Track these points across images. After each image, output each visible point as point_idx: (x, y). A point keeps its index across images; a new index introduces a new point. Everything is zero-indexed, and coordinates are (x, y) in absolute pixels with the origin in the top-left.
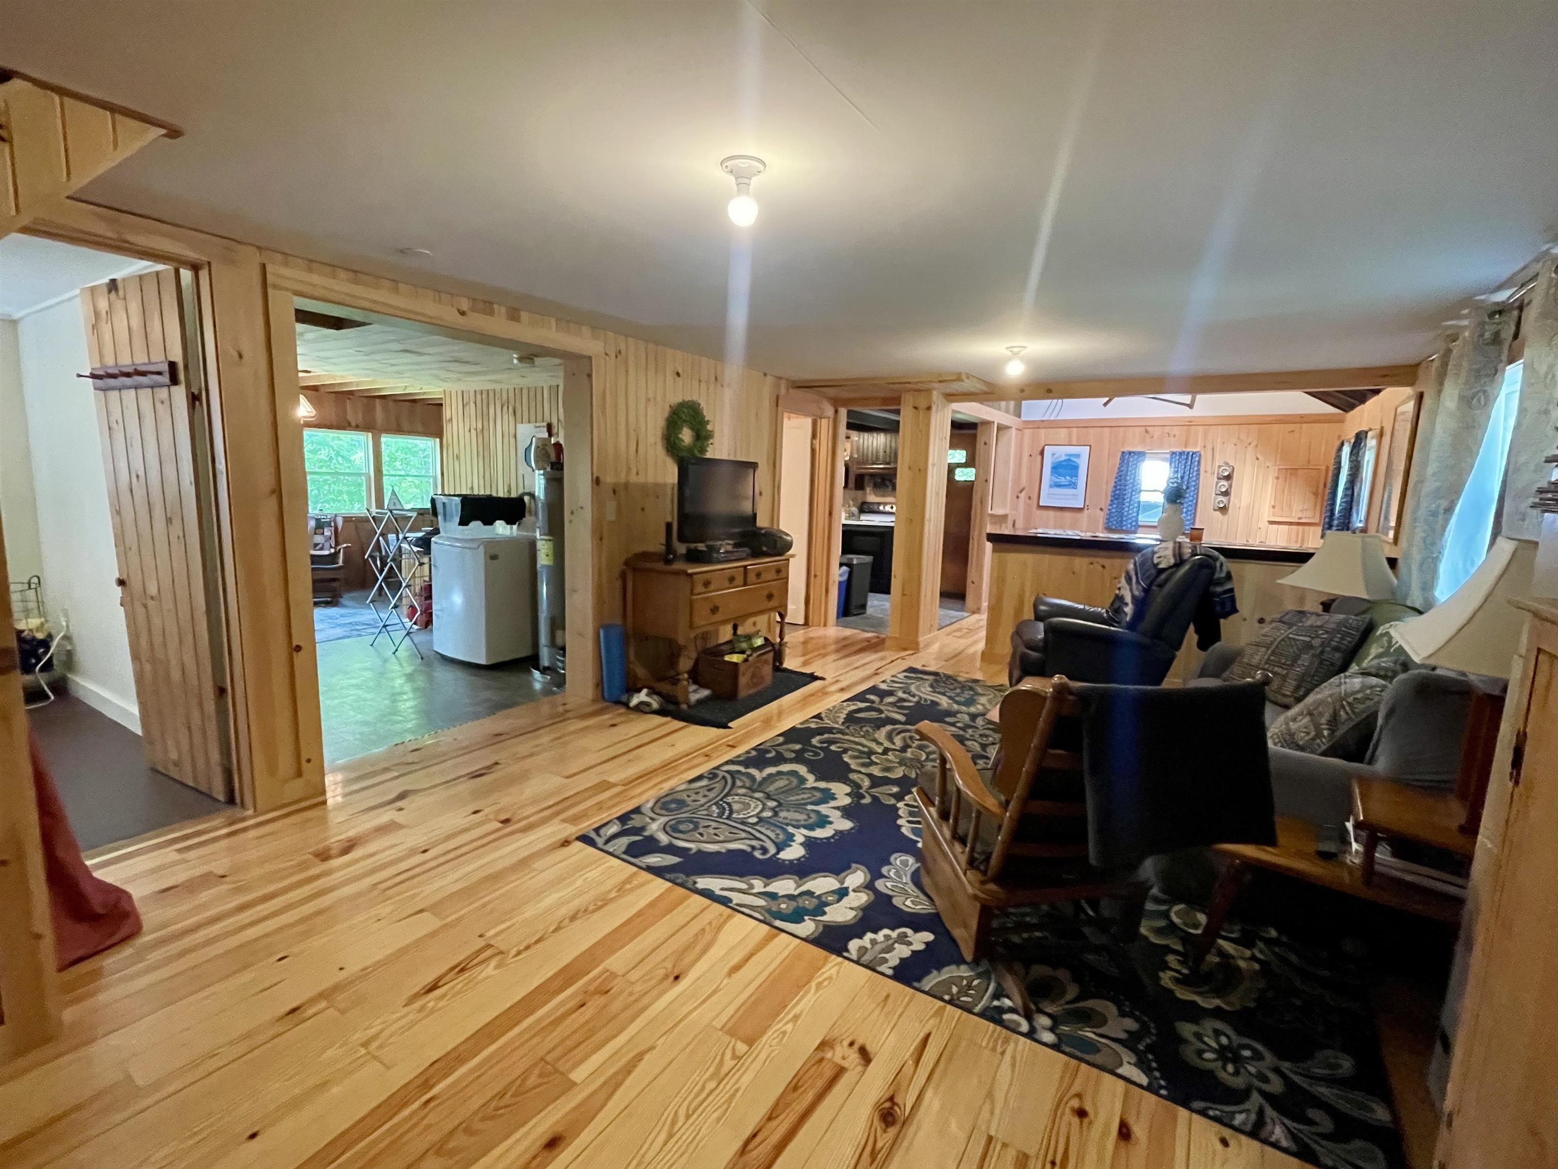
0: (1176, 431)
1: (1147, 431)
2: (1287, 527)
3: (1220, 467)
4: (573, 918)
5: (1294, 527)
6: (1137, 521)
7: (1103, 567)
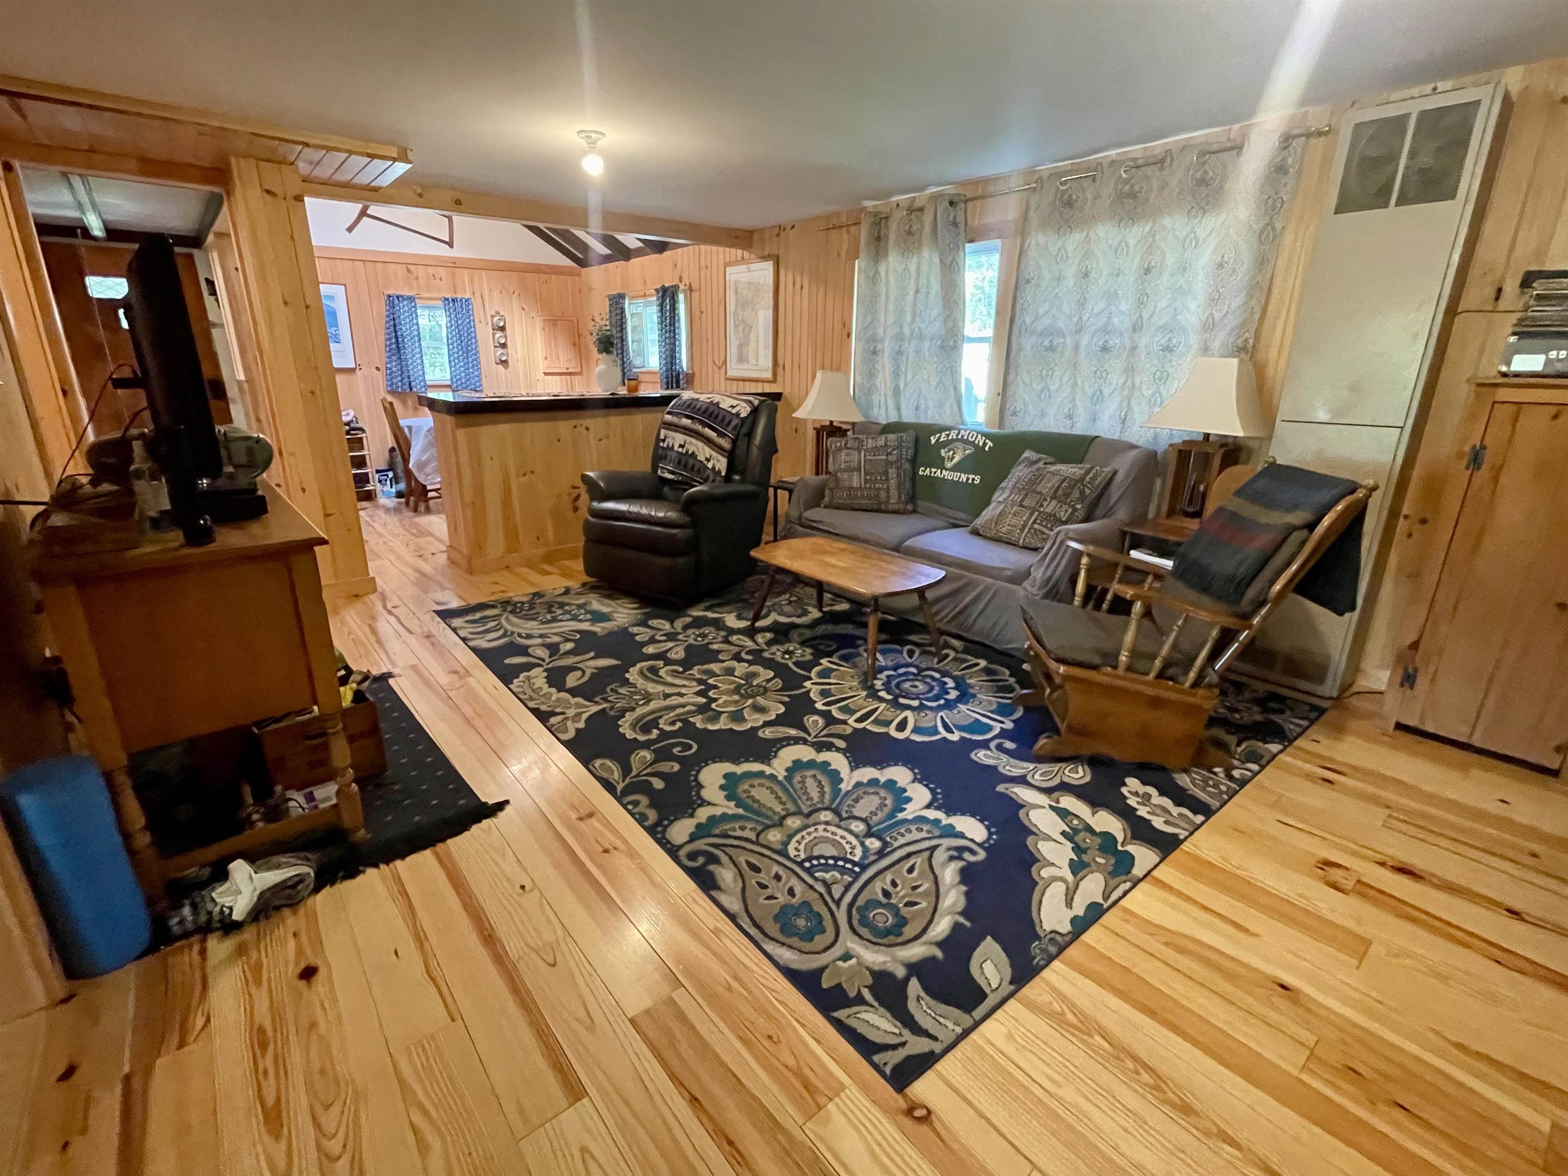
0: (442, 272)
1: (409, 271)
2: (558, 377)
3: (492, 317)
4: (1186, 1109)
5: (564, 377)
6: (424, 380)
7: (587, 429)
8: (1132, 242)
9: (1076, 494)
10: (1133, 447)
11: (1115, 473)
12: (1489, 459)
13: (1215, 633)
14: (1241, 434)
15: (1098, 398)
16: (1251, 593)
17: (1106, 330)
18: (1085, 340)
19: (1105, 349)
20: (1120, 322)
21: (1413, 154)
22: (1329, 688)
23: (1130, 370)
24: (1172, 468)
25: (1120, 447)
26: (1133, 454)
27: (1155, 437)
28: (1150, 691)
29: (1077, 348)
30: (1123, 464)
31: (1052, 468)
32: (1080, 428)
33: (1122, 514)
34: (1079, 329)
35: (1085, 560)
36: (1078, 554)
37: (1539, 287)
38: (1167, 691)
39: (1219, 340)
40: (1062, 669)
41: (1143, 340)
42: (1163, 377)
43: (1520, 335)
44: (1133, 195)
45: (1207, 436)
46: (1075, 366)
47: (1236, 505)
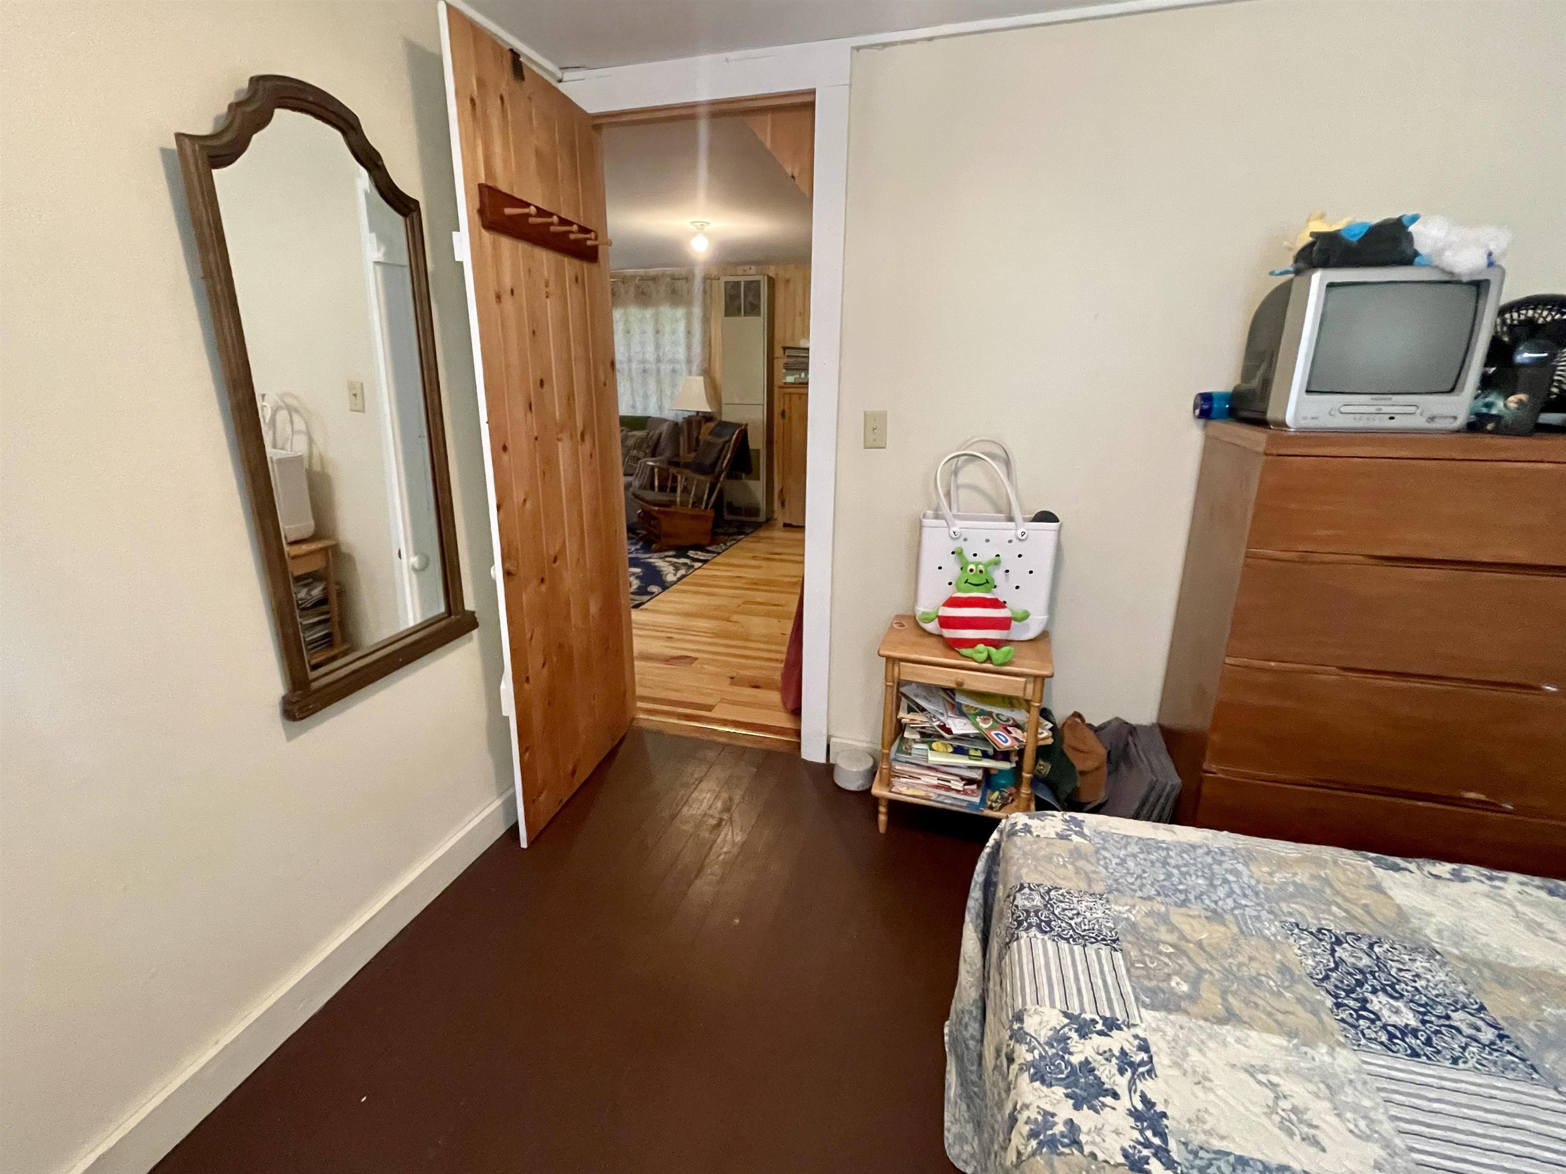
8: (648, 316)
9: (645, 445)
10: (665, 420)
11: (660, 434)
12: (787, 414)
13: (708, 485)
14: (709, 410)
15: (646, 396)
16: (717, 469)
17: (643, 362)
18: (634, 366)
19: (644, 371)
20: (650, 356)
21: (746, 296)
22: (762, 518)
23: (659, 382)
24: (685, 429)
25: (662, 421)
26: (667, 423)
27: (676, 415)
28: (691, 512)
29: (630, 370)
30: (664, 428)
31: (630, 434)
32: (639, 413)
33: (668, 454)
34: (630, 360)
35: (656, 470)
36: (652, 468)
37: (788, 352)
38: (696, 512)
39: (695, 368)
40: (656, 508)
41: (662, 367)
42: (674, 385)
43: (786, 369)
44: (643, 293)
45: (698, 412)
46: (631, 380)
47: (709, 438)
